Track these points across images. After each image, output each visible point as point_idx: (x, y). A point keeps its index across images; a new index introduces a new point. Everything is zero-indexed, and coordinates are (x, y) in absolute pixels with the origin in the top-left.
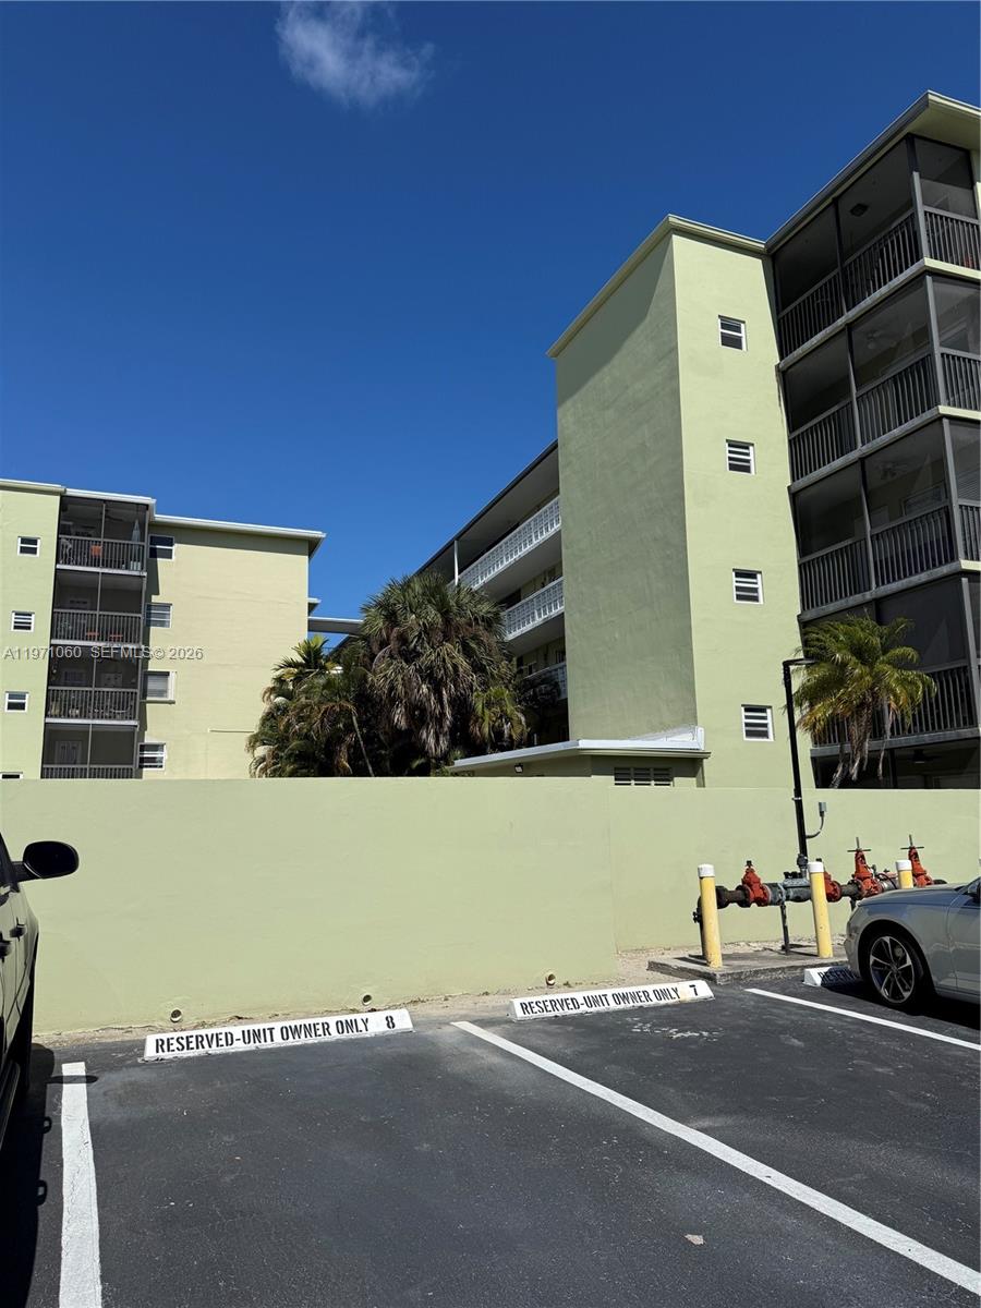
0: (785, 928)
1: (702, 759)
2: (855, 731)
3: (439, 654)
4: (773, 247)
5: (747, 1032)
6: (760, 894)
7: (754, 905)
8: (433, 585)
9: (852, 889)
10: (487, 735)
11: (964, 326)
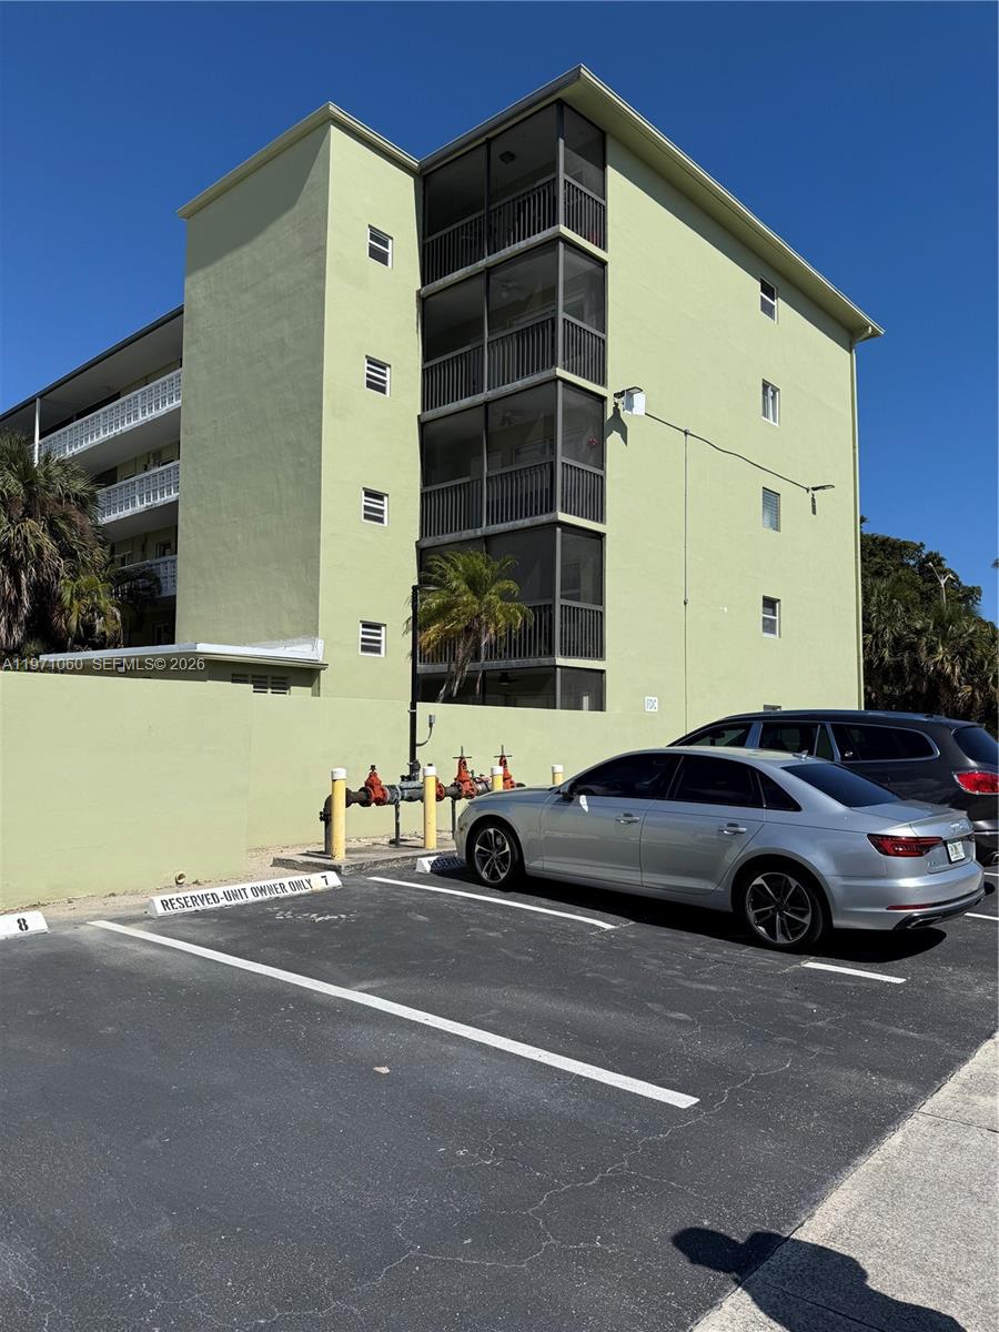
0: (397, 825)
1: (319, 670)
2: (460, 653)
3: (19, 531)
4: (427, 168)
5: (378, 912)
6: (380, 795)
7: (374, 804)
8: (15, 448)
9: (454, 790)
10: (74, 629)
11: (580, 297)
